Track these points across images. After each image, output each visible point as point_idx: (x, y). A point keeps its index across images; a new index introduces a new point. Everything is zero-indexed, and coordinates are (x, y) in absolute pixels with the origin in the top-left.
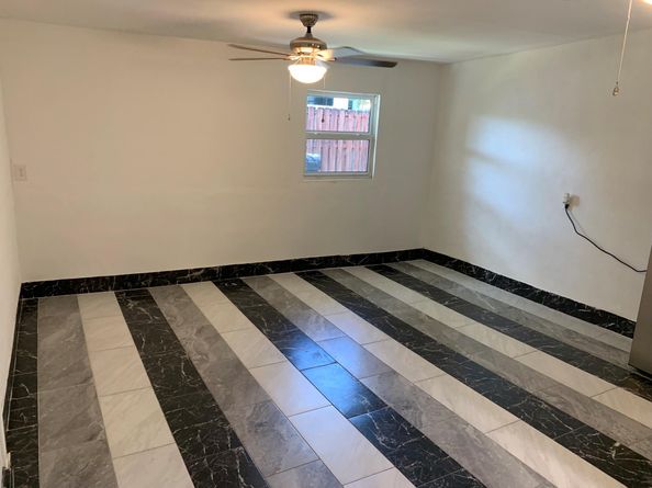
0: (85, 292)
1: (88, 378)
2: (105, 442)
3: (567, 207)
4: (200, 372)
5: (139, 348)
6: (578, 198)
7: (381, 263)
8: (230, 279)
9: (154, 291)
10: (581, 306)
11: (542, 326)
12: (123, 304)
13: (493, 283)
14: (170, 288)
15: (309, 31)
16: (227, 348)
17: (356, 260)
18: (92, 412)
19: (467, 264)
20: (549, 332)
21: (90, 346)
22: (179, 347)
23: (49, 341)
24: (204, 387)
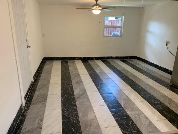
0: (55, 60)
1: (50, 73)
2: (50, 82)
3: (167, 44)
4: (71, 74)
5: (61, 70)
6: (169, 42)
7: (123, 59)
8: (85, 60)
9: (68, 61)
10: (168, 70)
11: (155, 74)
12: (62, 63)
13: (150, 65)
14: (72, 61)
15: (97, 2)
16: (78, 71)
17: (117, 58)
18: (49, 78)
19: (145, 60)
20: (156, 75)
21: (53, 69)
22: (69, 70)
23: (46, 67)
24: (70, 76)
